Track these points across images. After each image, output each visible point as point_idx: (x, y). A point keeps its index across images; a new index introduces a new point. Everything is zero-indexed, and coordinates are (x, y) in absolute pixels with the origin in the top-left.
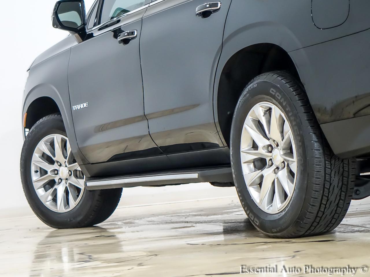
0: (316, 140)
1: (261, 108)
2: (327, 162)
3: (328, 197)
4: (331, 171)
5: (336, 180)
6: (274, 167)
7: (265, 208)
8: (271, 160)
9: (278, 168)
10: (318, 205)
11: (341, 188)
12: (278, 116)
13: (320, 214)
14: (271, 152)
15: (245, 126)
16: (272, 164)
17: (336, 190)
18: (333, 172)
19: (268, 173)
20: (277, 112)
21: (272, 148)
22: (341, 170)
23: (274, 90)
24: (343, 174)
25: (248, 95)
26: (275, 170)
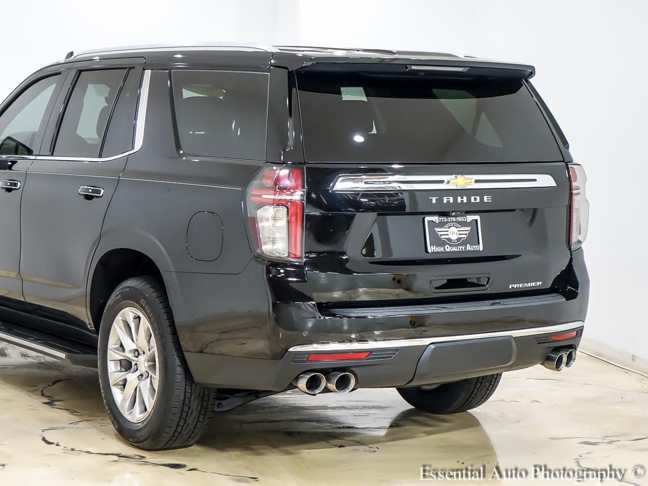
0: (179, 364)
1: (131, 313)
2: (187, 387)
3: (185, 420)
4: (191, 395)
5: (195, 404)
6: (138, 373)
7: (125, 413)
8: (136, 364)
9: (142, 375)
10: (174, 426)
11: (200, 411)
12: (146, 328)
13: (176, 434)
14: (137, 357)
15: (114, 324)
16: (137, 370)
17: (195, 414)
18: (193, 397)
19: (132, 377)
20: (145, 323)
21: (139, 354)
22: (202, 394)
23: (144, 302)
24: (203, 398)
25: (119, 296)
26: (139, 376)
